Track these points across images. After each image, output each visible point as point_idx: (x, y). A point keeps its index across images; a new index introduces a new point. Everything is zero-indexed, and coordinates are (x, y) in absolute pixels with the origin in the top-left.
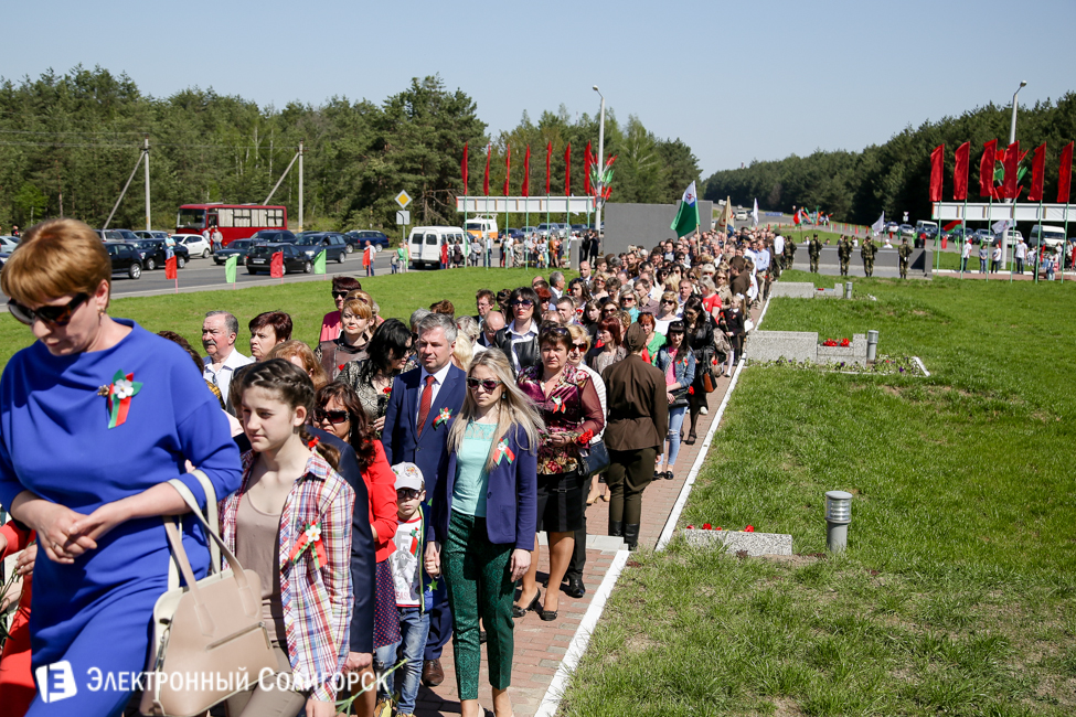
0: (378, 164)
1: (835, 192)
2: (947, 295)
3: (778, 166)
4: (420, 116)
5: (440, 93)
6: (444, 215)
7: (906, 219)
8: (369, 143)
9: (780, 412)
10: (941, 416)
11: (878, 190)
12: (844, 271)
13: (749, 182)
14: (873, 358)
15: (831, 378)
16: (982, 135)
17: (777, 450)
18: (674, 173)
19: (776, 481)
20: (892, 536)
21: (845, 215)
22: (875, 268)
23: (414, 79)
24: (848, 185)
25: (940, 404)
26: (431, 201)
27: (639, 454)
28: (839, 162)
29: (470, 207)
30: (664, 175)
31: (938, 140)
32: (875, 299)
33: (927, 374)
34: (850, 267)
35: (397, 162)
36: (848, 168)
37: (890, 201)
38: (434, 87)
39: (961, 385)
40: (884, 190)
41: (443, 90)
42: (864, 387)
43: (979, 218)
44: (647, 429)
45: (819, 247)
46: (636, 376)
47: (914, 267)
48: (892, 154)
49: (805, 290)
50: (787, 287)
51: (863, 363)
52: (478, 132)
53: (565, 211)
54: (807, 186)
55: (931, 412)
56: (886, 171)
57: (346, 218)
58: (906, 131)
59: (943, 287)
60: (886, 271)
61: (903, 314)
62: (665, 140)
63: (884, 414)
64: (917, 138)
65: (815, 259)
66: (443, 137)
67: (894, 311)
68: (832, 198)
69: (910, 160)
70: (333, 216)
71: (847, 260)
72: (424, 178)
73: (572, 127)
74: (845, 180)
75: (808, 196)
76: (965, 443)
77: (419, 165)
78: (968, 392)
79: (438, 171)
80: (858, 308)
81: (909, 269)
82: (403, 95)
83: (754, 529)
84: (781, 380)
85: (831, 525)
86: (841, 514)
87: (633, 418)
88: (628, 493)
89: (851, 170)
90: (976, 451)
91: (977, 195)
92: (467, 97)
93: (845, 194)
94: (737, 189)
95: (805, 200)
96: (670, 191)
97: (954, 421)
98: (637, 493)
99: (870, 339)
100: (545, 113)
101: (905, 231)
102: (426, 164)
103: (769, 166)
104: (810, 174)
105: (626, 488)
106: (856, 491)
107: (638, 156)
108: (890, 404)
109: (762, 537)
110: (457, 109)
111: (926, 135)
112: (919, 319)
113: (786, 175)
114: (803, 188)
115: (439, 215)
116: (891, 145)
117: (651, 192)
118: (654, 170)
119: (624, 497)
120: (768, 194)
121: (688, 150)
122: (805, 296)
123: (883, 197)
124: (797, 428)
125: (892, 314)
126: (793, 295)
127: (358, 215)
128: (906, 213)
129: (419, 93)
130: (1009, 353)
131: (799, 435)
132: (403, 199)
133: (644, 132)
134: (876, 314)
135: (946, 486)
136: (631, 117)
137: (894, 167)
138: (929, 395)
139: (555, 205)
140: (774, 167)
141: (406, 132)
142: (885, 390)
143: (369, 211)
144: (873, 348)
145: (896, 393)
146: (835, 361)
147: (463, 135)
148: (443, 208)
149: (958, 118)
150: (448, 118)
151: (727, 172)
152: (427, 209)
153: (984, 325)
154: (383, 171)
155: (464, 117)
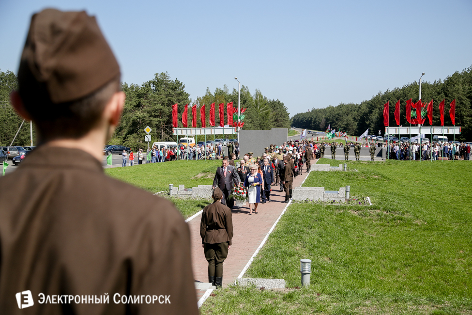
0: (139, 113)
1: (349, 122)
2: (391, 168)
3: (324, 111)
4: (159, 91)
5: (168, 81)
6: (171, 136)
7: (380, 133)
8: (135, 104)
9: (301, 224)
10: (375, 223)
11: (367, 121)
12: (347, 158)
13: (311, 118)
14: (348, 198)
15: (328, 208)
16: (411, 96)
17: (295, 241)
18: (276, 115)
19: (290, 255)
20: (337, 278)
21: (354, 132)
22: (360, 156)
23: (157, 74)
24: (354, 119)
25: (376, 218)
26: (165, 130)
27: (219, 245)
28: (350, 108)
29: (179, 133)
30: (272, 116)
31: (393, 98)
32: (357, 171)
33: (371, 204)
34: (349, 156)
35: (149, 112)
36: (354, 111)
37: (372, 125)
38: (165, 78)
39: (384, 209)
40: (370, 121)
41: (169, 79)
42: (342, 211)
43: (405, 133)
44: (223, 234)
45: (335, 148)
46: (218, 211)
47: (378, 156)
48: (373, 105)
49: (326, 168)
50: (318, 166)
51: (343, 200)
52: (186, 98)
53: (222, 134)
54: (337, 120)
55: (370, 222)
56: (371, 112)
57: (125, 138)
58: (379, 94)
59: (390, 164)
60: (365, 157)
61: (369, 177)
62: (272, 100)
63: (350, 223)
64: (383, 98)
65: (334, 153)
66: (169, 100)
67: (365, 176)
68: (347, 125)
69: (381, 107)
70: (119, 138)
71: (347, 153)
72: (161, 119)
73: (229, 95)
74: (353, 117)
75: (337, 124)
76: (383, 235)
77: (159, 114)
78: (387, 212)
79: (168, 116)
80: (349, 175)
81: (375, 157)
82: (150, 82)
83: (275, 277)
84: (305, 209)
85: (303, 274)
86: (307, 269)
87: (217, 229)
88: (216, 263)
89: (356, 112)
90: (387, 239)
91: (404, 123)
92: (180, 82)
93: (354, 122)
94: (305, 122)
95: (336, 126)
96: (275, 123)
97: (381, 225)
98: (221, 263)
99: (347, 189)
100: (217, 89)
101: (379, 139)
102: (162, 113)
103: (320, 111)
104: (338, 114)
105: (216, 261)
106: (328, 258)
107: (260, 107)
108: (353, 219)
109: (271, 281)
110: (176, 88)
111: (387, 96)
112: (375, 179)
113: (328, 114)
114: (335, 120)
115: (168, 136)
116: (372, 101)
117: (266, 124)
118: (267, 114)
119: (215, 265)
120: (319, 123)
121: (282, 104)
122: (326, 170)
123: (370, 124)
124: (306, 230)
125: (364, 177)
126: (320, 170)
127: (131, 137)
128: (380, 131)
129: (158, 81)
130: (411, 194)
131: (307, 234)
132: (148, 130)
133: (262, 97)
134: (357, 177)
135: (370, 255)
136: (256, 90)
137: (374, 111)
138: (370, 214)
139: (218, 131)
140: (322, 111)
141: (152, 99)
142: (352, 212)
143: (135, 135)
144: (348, 193)
145: (356, 213)
146: (332, 199)
147: (178, 100)
148: (170, 133)
149: (401, 88)
150: (172, 92)
151: (301, 113)
152: (163, 134)
153: (404, 181)
154: (141, 117)
155: (179, 92)
